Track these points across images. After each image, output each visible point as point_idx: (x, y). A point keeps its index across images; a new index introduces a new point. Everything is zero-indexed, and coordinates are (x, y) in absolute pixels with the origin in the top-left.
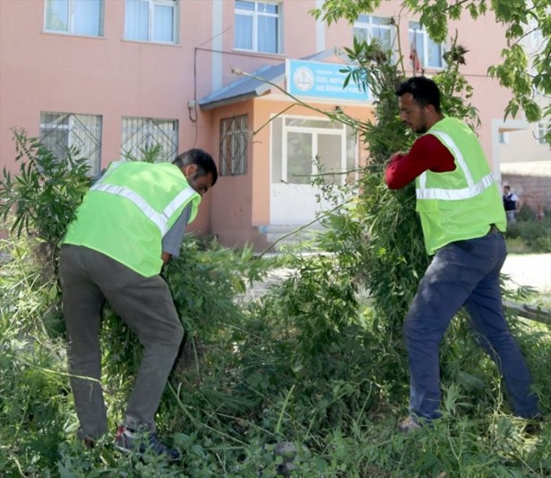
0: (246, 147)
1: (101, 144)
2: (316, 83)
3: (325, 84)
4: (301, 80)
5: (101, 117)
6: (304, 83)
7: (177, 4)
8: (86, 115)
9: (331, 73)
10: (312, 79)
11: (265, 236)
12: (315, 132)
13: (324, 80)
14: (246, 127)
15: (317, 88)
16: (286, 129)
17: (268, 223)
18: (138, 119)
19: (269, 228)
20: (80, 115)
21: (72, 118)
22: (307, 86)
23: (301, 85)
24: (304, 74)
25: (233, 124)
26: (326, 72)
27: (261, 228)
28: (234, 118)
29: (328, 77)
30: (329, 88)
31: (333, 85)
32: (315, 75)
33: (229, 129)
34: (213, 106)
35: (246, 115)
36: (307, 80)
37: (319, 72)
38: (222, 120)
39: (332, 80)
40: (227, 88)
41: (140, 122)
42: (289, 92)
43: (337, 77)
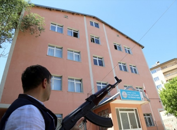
2: (128, 96)
5: (62, 114)
7: (82, 83)
9: (131, 93)
10: (127, 95)
13: (130, 95)
14: (108, 113)
16: (120, 112)
22: (126, 97)
23: (124, 96)
24: (124, 93)
25: (103, 113)
28: (103, 111)
29: (131, 94)
31: (132, 96)
32: (127, 93)
33: (101, 115)
34: (95, 109)
35: (108, 109)
36: (125, 95)
37: (128, 93)
38: (98, 113)
39: (132, 95)
42: (121, 99)
43: (133, 94)
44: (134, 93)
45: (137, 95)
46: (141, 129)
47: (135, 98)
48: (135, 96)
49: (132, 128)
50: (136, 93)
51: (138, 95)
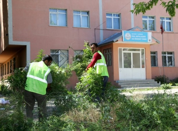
0: (111, 58)
1: (68, 58)
2: (132, 37)
3: (134, 38)
4: (127, 37)
5: (68, 50)
6: (128, 38)
7: (89, 16)
8: (63, 50)
9: (136, 34)
10: (131, 36)
11: (118, 84)
12: (132, 52)
13: (134, 36)
14: (111, 51)
15: (132, 39)
16: (123, 52)
17: (119, 80)
18: (79, 50)
19: (119, 81)
20: (62, 50)
21: (60, 51)
22: (129, 38)
23: (127, 38)
24: (128, 35)
25: (107, 51)
26: (135, 34)
27: (117, 81)
28: (107, 49)
30: (136, 39)
31: (137, 38)
32: (131, 35)
33: (106, 52)
34: (101, 46)
35: (111, 48)
36: (129, 37)
37: (132, 34)
38: (104, 50)
39: (136, 36)
40: (105, 40)
41: (80, 52)
42: (123, 40)
43: (138, 35)
44: (140, 34)
45: (143, 37)
46: (144, 69)
47: (139, 39)
48: (140, 38)
49: (133, 67)
50: (142, 34)
51: (145, 37)
